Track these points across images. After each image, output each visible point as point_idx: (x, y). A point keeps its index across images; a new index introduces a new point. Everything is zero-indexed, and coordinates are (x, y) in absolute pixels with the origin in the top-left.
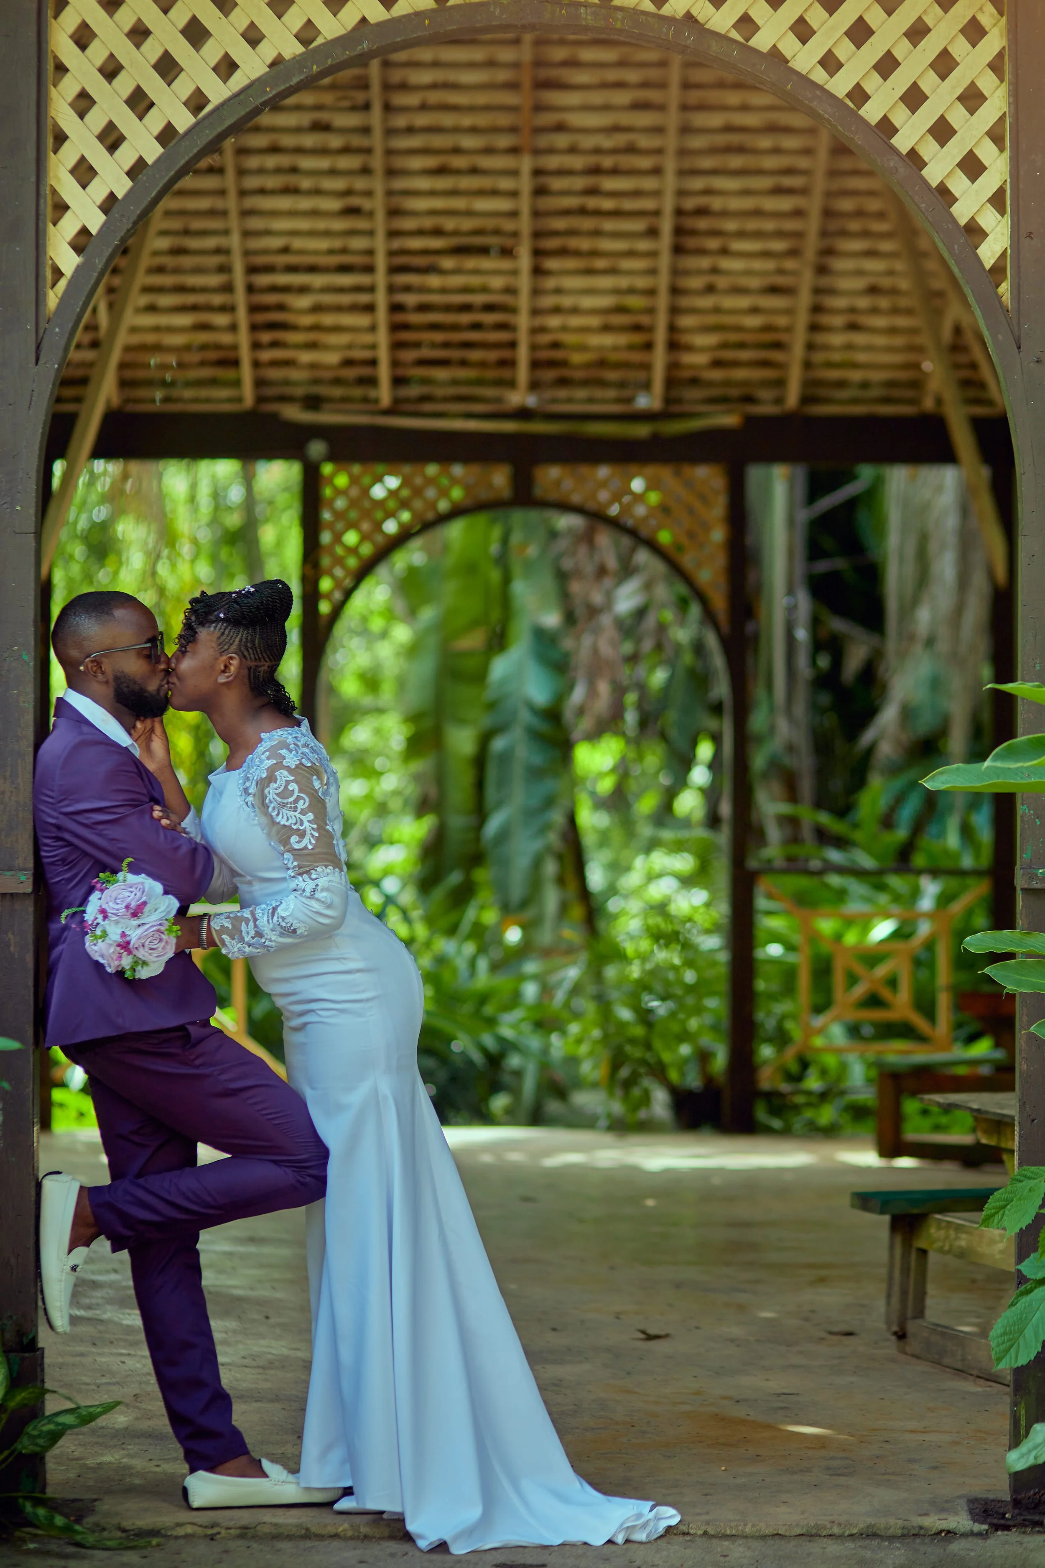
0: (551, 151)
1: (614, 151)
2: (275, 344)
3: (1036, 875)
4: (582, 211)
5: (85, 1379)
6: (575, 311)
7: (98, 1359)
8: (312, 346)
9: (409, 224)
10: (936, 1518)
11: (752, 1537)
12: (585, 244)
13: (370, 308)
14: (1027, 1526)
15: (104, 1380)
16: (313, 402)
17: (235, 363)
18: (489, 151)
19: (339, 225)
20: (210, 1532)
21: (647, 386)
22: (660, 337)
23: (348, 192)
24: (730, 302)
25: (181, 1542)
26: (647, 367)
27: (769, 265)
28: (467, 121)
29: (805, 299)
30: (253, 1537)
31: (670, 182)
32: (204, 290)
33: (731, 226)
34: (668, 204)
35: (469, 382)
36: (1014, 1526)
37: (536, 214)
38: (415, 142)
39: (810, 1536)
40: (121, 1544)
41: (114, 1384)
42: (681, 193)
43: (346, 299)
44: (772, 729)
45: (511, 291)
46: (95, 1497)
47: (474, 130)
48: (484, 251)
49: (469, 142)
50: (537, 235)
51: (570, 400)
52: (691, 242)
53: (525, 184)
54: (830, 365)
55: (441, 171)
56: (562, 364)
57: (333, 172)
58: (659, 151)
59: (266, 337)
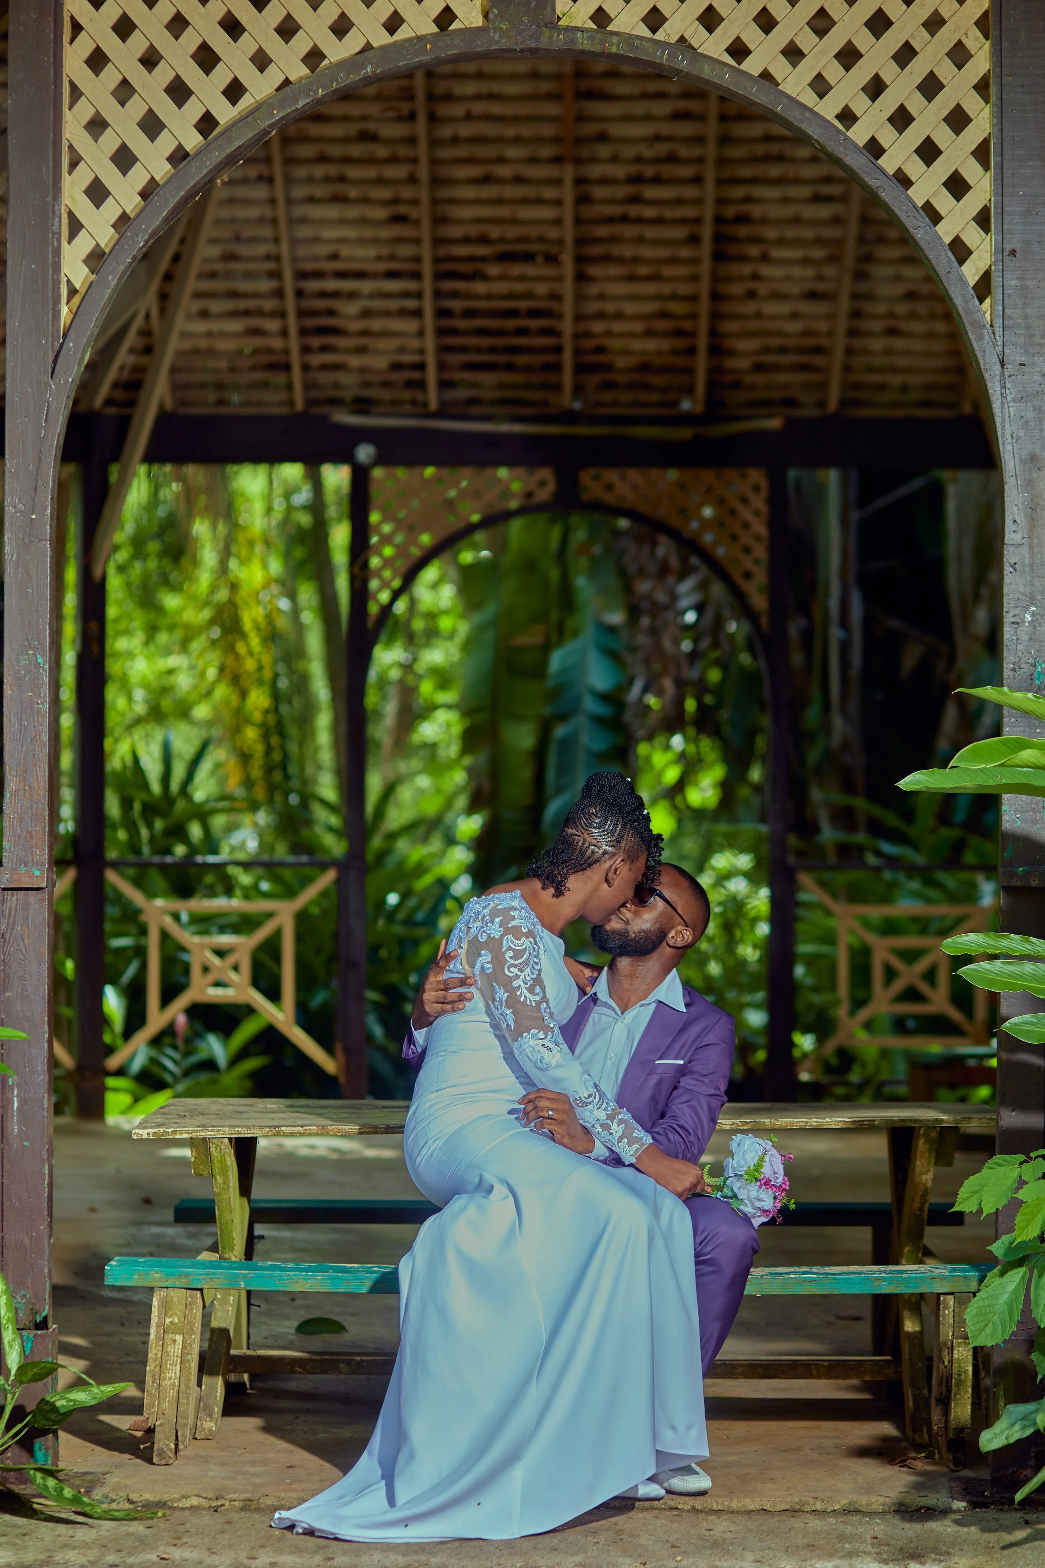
0: (594, 160)
1: (656, 161)
2: (324, 349)
3: (1016, 873)
4: (625, 219)
5: (110, 1358)
6: (619, 316)
7: (124, 1339)
8: (362, 350)
9: (455, 232)
10: (917, 1495)
11: (738, 1512)
12: (627, 251)
13: (418, 313)
14: (1006, 1504)
15: (128, 1359)
16: (362, 405)
17: (286, 367)
18: (533, 160)
19: (387, 233)
20: (214, 1504)
21: (690, 390)
22: (702, 342)
23: (396, 201)
24: (769, 308)
25: (186, 1513)
26: (690, 371)
27: (810, 272)
28: (510, 131)
29: (845, 304)
30: (256, 1509)
31: (710, 190)
32: (255, 295)
33: (771, 233)
34: (709, 212)
35: (515, 387)
36: (992, 1504)
37: (578, 221)
38: (461, 152)
39: (794, 1512)
40: (128, 1514)
41: (137, 1363)
42: (720, 201)
43: (394, 304)
44: (827, 726)
45: (556, 297)
46: (106, 1470)
47: (518, 140)
48: (529, 257)
49: (513, 152)
50: (580, 242)
51: (615, 404)
52: (733, 249)
53: (568, 193)
54: (870, 369)
55: (486, 180)
56: (608, 368)
57: (380, 181)
58: (700, 160)
59: (316, 342)
